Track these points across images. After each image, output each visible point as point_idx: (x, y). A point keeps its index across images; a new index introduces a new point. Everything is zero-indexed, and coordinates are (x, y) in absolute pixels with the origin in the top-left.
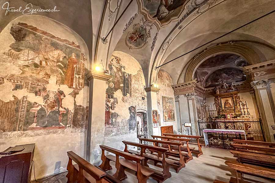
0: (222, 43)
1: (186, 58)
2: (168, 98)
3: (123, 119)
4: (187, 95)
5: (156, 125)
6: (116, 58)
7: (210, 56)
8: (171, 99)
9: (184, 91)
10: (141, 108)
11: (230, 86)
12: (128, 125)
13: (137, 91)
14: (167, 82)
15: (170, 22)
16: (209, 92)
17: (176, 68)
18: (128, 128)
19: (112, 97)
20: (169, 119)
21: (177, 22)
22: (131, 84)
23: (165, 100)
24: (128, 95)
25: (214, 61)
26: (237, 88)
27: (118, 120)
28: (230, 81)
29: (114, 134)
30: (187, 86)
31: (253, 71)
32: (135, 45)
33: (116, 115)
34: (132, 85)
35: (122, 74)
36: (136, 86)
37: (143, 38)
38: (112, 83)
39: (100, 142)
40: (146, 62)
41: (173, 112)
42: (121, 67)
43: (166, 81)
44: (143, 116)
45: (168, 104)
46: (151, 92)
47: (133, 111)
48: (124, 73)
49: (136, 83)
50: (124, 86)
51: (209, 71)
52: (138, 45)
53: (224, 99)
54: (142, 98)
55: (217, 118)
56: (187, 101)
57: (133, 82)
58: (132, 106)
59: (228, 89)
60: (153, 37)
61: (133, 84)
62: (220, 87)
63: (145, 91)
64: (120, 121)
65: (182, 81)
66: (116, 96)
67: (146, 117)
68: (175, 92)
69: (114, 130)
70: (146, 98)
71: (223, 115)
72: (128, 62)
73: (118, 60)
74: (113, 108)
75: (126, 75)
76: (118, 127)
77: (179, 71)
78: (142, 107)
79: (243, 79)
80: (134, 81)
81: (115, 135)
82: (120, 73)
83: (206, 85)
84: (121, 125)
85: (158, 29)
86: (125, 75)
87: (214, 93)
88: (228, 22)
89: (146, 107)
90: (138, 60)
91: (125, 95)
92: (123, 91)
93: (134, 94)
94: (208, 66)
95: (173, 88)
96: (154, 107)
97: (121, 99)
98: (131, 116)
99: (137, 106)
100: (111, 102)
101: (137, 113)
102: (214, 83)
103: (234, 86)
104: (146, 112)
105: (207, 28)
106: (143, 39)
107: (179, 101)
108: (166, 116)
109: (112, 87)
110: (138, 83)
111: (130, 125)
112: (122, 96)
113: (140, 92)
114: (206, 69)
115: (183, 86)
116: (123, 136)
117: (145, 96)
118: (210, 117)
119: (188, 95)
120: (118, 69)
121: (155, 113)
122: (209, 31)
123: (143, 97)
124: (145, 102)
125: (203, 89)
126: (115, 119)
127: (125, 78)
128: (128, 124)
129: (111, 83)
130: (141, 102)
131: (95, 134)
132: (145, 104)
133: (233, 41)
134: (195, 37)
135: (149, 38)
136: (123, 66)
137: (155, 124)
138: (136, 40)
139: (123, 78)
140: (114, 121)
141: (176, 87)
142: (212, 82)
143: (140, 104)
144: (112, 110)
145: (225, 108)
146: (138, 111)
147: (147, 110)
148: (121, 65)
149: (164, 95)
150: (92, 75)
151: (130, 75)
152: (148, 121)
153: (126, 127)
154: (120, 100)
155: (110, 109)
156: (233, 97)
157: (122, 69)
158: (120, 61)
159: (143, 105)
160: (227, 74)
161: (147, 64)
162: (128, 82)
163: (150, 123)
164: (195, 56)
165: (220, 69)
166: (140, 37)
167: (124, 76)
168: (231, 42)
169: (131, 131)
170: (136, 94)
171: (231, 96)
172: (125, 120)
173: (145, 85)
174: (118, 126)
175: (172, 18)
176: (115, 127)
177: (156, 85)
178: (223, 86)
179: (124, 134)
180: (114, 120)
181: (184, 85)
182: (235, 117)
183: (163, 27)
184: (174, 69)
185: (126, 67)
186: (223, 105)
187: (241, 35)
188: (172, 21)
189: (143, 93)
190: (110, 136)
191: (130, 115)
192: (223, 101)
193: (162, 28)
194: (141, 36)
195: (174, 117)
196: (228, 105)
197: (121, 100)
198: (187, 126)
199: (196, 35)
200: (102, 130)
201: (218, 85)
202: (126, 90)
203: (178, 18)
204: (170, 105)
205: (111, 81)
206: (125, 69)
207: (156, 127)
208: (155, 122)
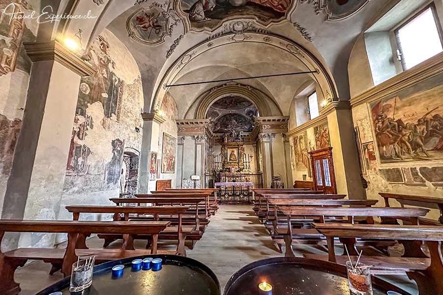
0: (241, 85)
1: (202, 88)
2: (170, 138)
3: (99, 161)
4: (196, 137)
5: (153, 176)
6: (100, 40)
7: (228, 95)
8: (174, 139)
9: (192, 131)
10: (132, 146)
11: (238, 136)
12: (107, 174)
13: (129, 114)
14: (172, 113)
15: (202, 31)
16: (217, 138)
17: (187, 96)
18: (106, 179)
19: (83, 114)
20: (167, 169)
21: (208, 36)
22: (120, 98)
23: (167, 139)
24: (114, 117)
25: (227, 101)
26: (243, 139)
27: (88, 162)
28: (238, 129)
29: (76, 189)
30: (197, 125)
31: (262, 123)
32: (140, 35)
33: (86, 152)
34: (123, 101)
35: (109, 76)
36: (129, 105)
37: (158, 31)
38: (87, 85)
39: (51, 204)
40: (153, 70)
41: (174, 159)
42: (109, 61)
43: (171, 110)
44: (131, 160)
45: (170, 146)
46: (153, 121)
47: (119, 149)
48: (112, 74)
49: (130, 99)
50: (109, 99)
51: (221, 112)
52: (147, 37)
53: (231, 149)
54: (136, 128)
55: (221, 171)
56: (194, 145)
57: (125, 96)
58: (117, 138)
59: (236, 139)
60: (175, 37)
61: (125, 100)
62: (229, 134)
63: (141, 118)
64: (93, 164)
65: (191, 116)
66: (92, 113)
67: (138, 163)
68: (179, 129)
69: (78, 182)
70: (141, 130)
71: (227, 168)
72: (120, 58)
73: (105, 47)
74: (81, 136)
75: (116, 81)
76: (87, 176)
77: (190, 101)
78: (134, 144)
79: (250, 130)
80: (127, 94)
81: (78, 192)
82: (104, 70)
83: (214, 130)
84: (94, 172)
85: (186, 31)
86: (114, 79)
87: (221, 141)
88: (252, 65)
89: (140, 146)
90: (138, 62)
91: (108, 115)
92: (105, 107)
93: (124, 117)
94: (220, 107)
95: (178, 124)
96: (155, 147)
97: (99, 122)
98: (114, 158)
99: (126, 140)
100: (80, 122)
101: (125, 153)
102: (223, 129)
103: (242, 136)
104: (137, 154)
105: (234, 61)
106: (158, 33)
107: (183, 144)
108: (165, 164)
109: (85, 91)
110: (132, 100)
111: (110, 174)
112: (102, 115)
113: (134, 118)
114: (218, 109)
115: (192, 123)
116: (94, 194)
117: (140, 126)
118: (214, 170)
119: (198, 137)
120: (102, 61)
121: (154, 156)
122: (234, 64)
123: (138, 127)
124: (139, 136)
125: (212, 133)
126: (83, 158)
127: (112, 84)
128: (107, 172)
129: (84, 84)
130: (133, 135)
131: (40, 186)
132: (139, 139)
133: (251, 87)
134: (219, 65)
135: (169, 36)
136: (112, 62)
137: (153, 174)
138: (147, 28)
139: (109, 84)
140: (80, 163)
141: (183, 124)
142: (221, 127)
143: (131, 138)
144: (79, 140)
145: (230, 160)
146: (125, 150)
147: (140, 151)
148: (109, 58)
149: (166, 132)
150: (55, 51)
151: (121, 83)
152: (141, 170)
153: (103, 176)
154: (97, 123)
155: (76, 137)
156: (240, 148)
157: (110, 65)
158: (107, 49)
159: (136, 141)
160: (236, 121)
161: (153, 75)
162: (117, 94)
163: (144, 174)
164: (212, 89)
165: (231, 114)
166: (154, 27)
167: (112, 81)
168: (249, 87)
169: (111, 184)
170: (127, 120)
171: (237, 147)
172: (101, 164)
173: (143, 108)
174: (88, 173)
175: (205, 28)
176: (80, 174)
177: (161, 113)
178: (232, 134)
179: (97, 190)
180: (80, 160)
181: (194, 122)
182: (238, 171)
183: (192, 33)
184: (183, 96)
185: (117, 65)
186: (229, 156)
187: (258, 84)
188: (205, 31)
189: (137, 121)
190: (68, 193)
191: (113, 154)
192: (229, 151)
193: (190, 34)
194: (157, 27)
195: (174, 168)
196: (234, 157)
197: (100, 124)
198: (195, 179)
199: (221, 62)
200: (60, 179)
201: (227, 132)
202: (111, 108)
203: (212, 32)
204: (172, 148)
205: (85, 80)
206: (115, 67)
207: (153, 179)
208: (152, 172)
